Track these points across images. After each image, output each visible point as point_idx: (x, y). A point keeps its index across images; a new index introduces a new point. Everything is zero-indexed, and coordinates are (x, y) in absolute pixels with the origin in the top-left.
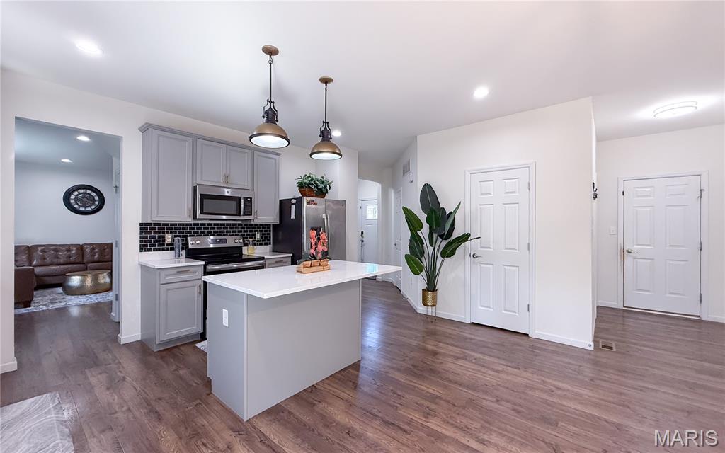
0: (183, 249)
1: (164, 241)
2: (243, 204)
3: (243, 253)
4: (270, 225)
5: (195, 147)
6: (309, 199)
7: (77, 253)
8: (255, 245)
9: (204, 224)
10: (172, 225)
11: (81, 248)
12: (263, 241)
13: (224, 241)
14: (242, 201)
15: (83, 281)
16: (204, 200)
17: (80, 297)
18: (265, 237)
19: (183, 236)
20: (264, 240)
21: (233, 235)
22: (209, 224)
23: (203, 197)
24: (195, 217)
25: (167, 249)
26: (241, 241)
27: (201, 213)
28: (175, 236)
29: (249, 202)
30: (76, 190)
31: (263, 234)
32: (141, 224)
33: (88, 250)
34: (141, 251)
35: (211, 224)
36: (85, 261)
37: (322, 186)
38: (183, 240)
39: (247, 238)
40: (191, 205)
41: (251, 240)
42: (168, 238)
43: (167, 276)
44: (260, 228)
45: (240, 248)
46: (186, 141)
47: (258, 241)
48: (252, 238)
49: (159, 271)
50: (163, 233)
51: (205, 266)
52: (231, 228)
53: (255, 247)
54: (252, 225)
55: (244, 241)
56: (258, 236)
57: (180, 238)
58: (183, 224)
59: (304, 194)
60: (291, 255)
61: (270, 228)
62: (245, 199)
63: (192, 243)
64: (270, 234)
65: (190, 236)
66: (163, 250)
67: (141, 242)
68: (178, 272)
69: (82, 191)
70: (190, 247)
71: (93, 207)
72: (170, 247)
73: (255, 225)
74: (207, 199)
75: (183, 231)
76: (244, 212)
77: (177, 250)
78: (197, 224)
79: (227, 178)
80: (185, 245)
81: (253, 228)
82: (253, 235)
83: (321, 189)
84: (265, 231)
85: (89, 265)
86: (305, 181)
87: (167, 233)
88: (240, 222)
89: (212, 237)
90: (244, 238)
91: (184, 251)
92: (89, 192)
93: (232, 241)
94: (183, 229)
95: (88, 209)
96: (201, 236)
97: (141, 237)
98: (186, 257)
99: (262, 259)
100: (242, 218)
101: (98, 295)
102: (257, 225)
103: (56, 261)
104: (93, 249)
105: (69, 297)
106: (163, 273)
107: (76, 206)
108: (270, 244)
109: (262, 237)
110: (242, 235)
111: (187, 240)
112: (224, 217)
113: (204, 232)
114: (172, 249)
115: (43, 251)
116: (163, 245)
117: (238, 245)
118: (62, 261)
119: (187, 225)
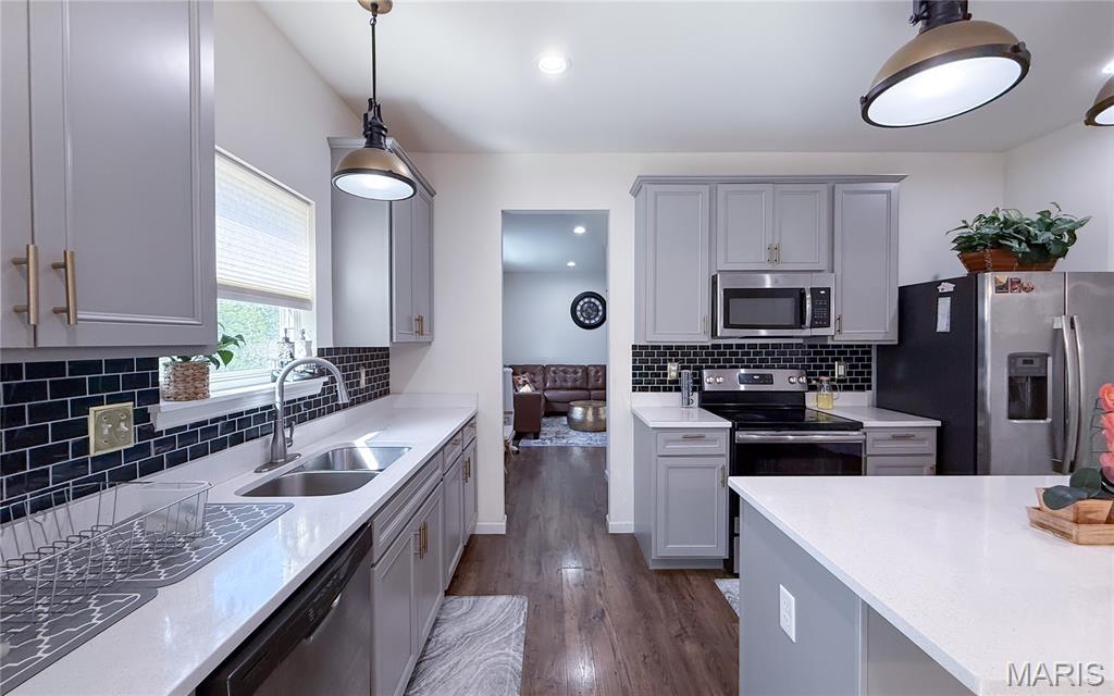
0: (694, 390)
1: (665, 375)
2: (808, 304)
3: (807, 405)
4: (870, 346)
5: (714, 201)
6: (1003, 277)
7: (582, 377)
8: (834, 388)
9: (730, 346)
10: (678, 347)
11: (586, 369)
12: (852, 380)
13: (768, 380)
14: (808, 296)
15: (585, 414)
16: (731, 301)
17: (581, 434)
18: (857, 374)
19: (695, 368)
20: (856, 380)
21: (785, 367)
22: (740, 346)
23: (729, 294)
24: (714, 334)
25: (670, 390)
26: (803, 380)
27: (725, 327)
28: (683, 368)
29: (822, 297)
30: (582, 299)
31: (851, 367)
32: (634, 347)
33: (592, 373)
34: (634, 391)
35: (742, 346)
36: (590, 387)
37: (1044, 237)
38: (694, 375)
39: (814, 374)
40: (707, 311)
41: (824, 378)
42: (673, 369)
43: (667, 442)
44: (845, 353)
45: (801, 396)
46: (698, 193)
47: (839, 381)
48: (826, 374)
49: (655, 432)
50: (665, 361)
51: (732, 431)
52: (780, 353)
53: (835, 393)
54: (828, 346)
55: (809, 381)
56: (840, 370)
57: (690, 372)
58: (695, 347)
59: (976, 267)
60: (938, 423)
61: (869, 353)
62: (814, 291)
63: (712, 381)
64: (870, 366)
65: (707, 367)
66: (665, 390)
67: (634, 375)
68: (685, 437)
69: (586, 300)
70: (707, 388)
71: (597, 319)
72: (675, 386)
73: (834, 346)
74: (737, 298)
75: (695, 358)
76: (813, 320)
77: (685, 392)
78: (718, 346)
79: (774, 251)
80: (698, 383)
81: (828, 353)
82: (828, 367)
83: (1043, 246)
84: (858, 360)
85: (593, 392)
86: (985, 230)
87: (671, 361)
88: (801, 341)
89: (743, 371)
90: (808, 374)
91: (696, 394)
92: (593, 300)
93: (785, 380)
94: (695, 354)
95: (593, 322)
96: (725, 367)
97: (634, 368)
98: (700, 406)
99: (857, 426)
100: (807, 332)
101: (598, 434)
102: (840, 346)
103: (564, 384)
104: (597, 372)
105: (573, 433)
106: (661, 437)
107: (582, 319)
108: (869, 388)
109: (849, 373)
110: (803, 367)
111: (701, 375)
112: (763, 332)
113: (730, 361)
114: (678, 389)
115: (554, 372)
116: (664, 382)
117: (797, 388)
118: (569, 384)
119: (702, 347)
